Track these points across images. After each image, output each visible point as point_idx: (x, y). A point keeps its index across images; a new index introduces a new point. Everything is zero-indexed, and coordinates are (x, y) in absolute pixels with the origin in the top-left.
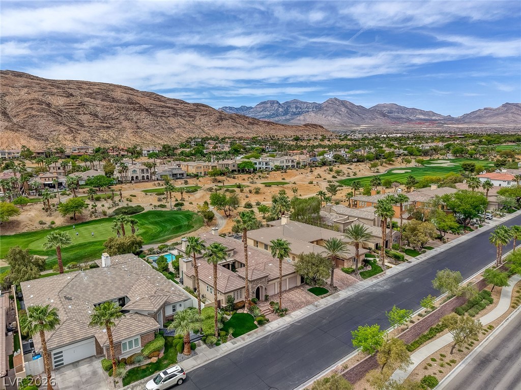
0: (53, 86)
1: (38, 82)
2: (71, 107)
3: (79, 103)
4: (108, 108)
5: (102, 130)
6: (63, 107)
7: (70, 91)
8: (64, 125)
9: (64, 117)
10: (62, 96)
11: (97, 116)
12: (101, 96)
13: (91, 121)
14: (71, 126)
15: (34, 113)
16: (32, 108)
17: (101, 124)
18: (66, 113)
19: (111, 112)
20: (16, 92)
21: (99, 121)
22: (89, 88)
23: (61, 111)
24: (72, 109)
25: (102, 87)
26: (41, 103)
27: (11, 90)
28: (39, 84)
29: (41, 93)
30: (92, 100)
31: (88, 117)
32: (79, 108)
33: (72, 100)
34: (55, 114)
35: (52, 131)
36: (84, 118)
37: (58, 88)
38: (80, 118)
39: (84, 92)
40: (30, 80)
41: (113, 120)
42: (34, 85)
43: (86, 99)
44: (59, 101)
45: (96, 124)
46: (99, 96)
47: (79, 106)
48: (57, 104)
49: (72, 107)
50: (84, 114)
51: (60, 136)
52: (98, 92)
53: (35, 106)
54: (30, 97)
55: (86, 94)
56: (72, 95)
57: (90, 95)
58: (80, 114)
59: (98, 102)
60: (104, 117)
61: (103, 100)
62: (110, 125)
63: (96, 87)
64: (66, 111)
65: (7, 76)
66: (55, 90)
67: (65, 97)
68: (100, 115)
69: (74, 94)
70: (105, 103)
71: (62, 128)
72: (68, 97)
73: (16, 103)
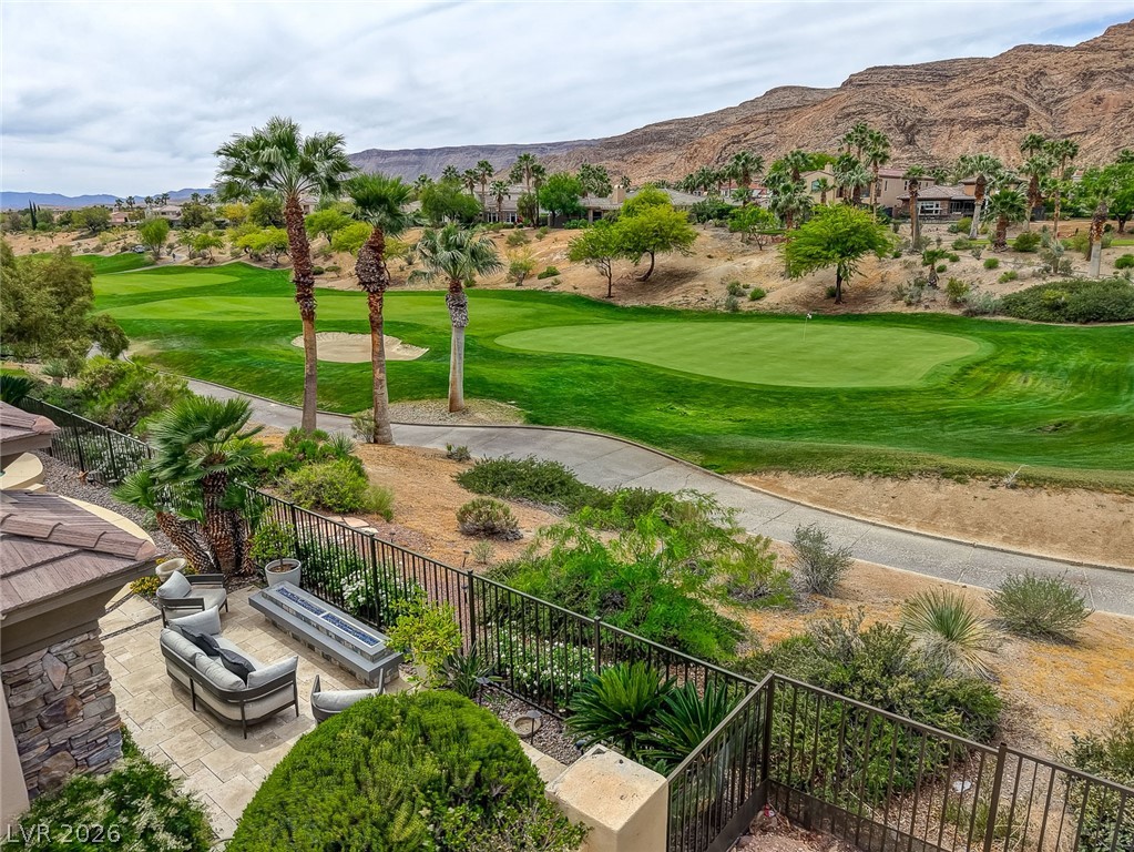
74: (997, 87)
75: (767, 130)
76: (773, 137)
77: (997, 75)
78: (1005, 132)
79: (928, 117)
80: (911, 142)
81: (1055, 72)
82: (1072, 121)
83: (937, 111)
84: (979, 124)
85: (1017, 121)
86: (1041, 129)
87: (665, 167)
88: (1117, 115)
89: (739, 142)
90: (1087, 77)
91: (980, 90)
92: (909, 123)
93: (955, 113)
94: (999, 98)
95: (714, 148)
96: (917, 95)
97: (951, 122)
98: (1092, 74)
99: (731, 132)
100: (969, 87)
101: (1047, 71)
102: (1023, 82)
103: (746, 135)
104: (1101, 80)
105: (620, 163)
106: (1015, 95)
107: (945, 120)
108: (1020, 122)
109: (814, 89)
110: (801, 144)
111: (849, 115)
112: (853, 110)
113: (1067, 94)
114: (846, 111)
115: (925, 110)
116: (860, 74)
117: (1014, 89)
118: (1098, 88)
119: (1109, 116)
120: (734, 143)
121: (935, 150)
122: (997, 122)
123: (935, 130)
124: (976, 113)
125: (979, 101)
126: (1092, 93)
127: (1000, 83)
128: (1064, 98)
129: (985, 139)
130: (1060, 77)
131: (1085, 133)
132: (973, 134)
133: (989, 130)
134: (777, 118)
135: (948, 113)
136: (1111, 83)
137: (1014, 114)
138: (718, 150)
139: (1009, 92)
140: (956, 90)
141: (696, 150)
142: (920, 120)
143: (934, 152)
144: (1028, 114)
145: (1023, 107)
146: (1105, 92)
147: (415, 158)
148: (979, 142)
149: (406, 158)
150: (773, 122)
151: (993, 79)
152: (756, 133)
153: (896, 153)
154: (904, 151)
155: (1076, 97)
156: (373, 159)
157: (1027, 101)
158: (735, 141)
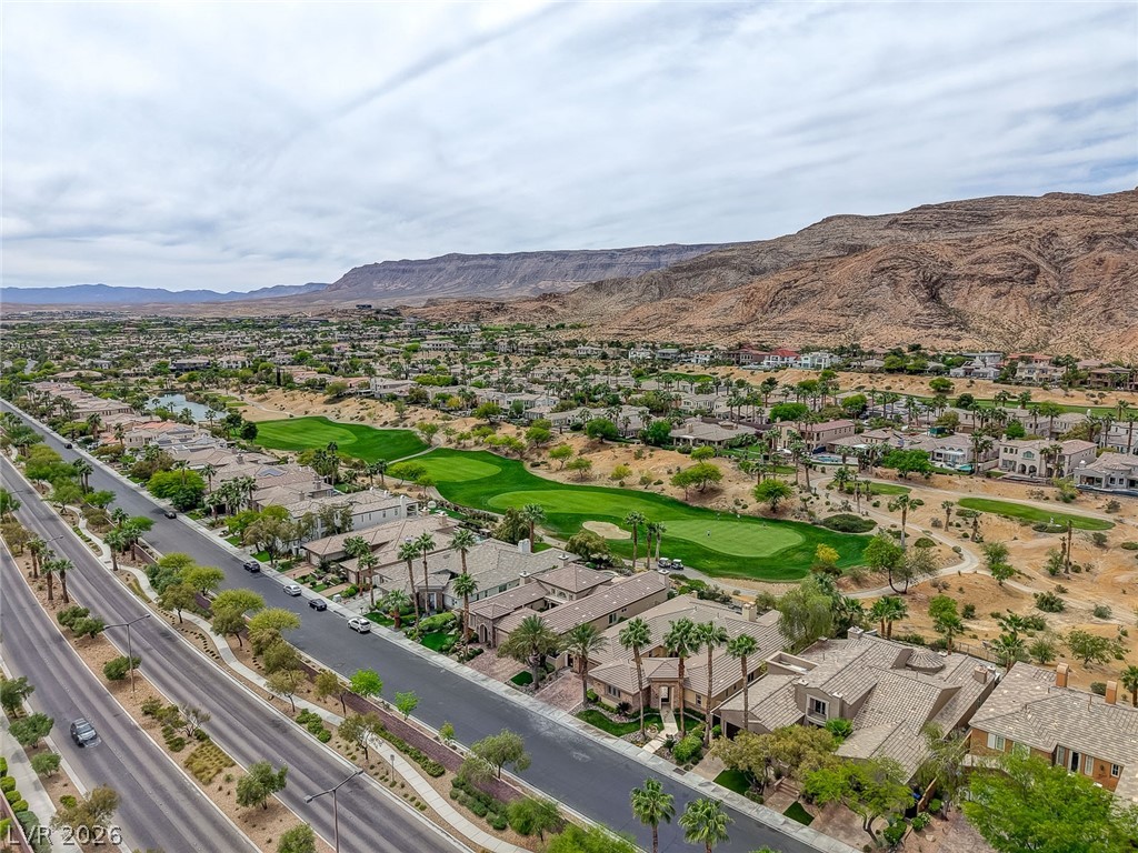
74: (1014, 246)
75: (814, 277)
76: (820, 284)
77: (1015, 235)
78: (1018, 288)
79: (954, 272)
80: (936, 295)
81: (1065, 233)
82: (1076, 279)
83: (961, 266)
84: (996, 281)
85: (1028, 279)
86: (1048, 286)
87: (726, 309)
88: (1115, 275)
89: (790, 288)
90: (1092, 240)
91: (999, 248)
92: (935, 278)
93: (975, 269)
94: (1015, 256)
95: (768, 293)
96: (940, 245)
97: (971, 277)
98: (1096, 237)
99: (783, 277)
100: (990, 244)
101: (1059, 233)
102: (1037, 243)
103: (796, 281)
104: (1103, 243)
105: (687, 300)
106: (1029, 254)
107: (967, 275)
108: (1031, 280)
110: (841, 294)
111: (883, 270)
112: (887, 264)
113: (1074, 254)
114: (881, 265)
115: (950, 265)
117: (1029, 248)
118: (1102, 251)
119: (1107, 277)
120: (785, 288)
121: (955, 303)
122: (1010, 279)
123: (958, 283)
124: (993, 270)
125: (997, 259)
126: (1095, 255)
127: (1017, 242)
128: (1071, 258)
129: (999, 295)
130: (1069, 238)
131: (1087, 291)
132: (989, 290)
133: (1003, 287)
134: (824, 266)
135: (970, 268)
136: (1112, 247)
137: (1026, 272)
138: (771, 295)
139: (1024, 252)
140: (980, 247)
141: (752, 295)
142: (945, 275)
143: (954, 305)
144: (1038, 272)
145: (1034, 266)
146: (1106, 254)
147: (493, 262)
148: (994, 297)
149: (484, 262)
150: (820, 270)
151: (1011, 238)
152: (805, 280)
153: (919, 308)
154: (925, 308)
155: (1081, 258)
156: (454, 263)
157: (1038, 261)
158: (787, 287)
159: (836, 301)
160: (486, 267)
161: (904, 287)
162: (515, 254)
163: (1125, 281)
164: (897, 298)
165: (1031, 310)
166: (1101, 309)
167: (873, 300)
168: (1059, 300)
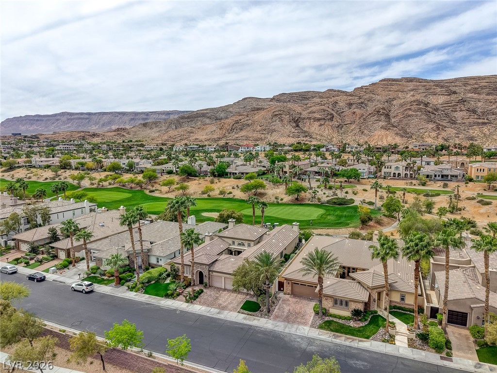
0: (437, 86)
1: (425, 84)
2: (448, 105)
3: (459, 100)
4: (491, 102)
5: (475, 127)
6: (441, 106)
7: (454, 89)
8: (434, 122)
9: (438, 115)
10: (443, 95)
11: (474, 112)
12: (487, 90)
13: (467, 117)
14: (441, 123)
15: (410, 113)
16: (410, 109)
17: (475, 120)
18: (442, 111)
19: (494, 107)
20: (404, 95)
21: (476, 117)
22: (475, 84)
23: (437, 110)
24: (449, 106)
25: (492, 80)
26: (419, 103)
27: (400, 95)
28: (425, 86)
29: (425, 94)
30: (476, 95)
31: (464, 113)
32: (457, 105)
33: (453, 97)
34: (429, 112)
35: (420, 129)
36: (459, 115)
37: (442, 87)
38: (455, 115)
39: (469, 88)
40: (418, 84)
41: (493, 115)
42: (420, 87)
43: (470, 95)
44: (438, 100)
45: (471, 120)
46: (484, 91)
47: (458, 103)
48: (436, 103)
49: (450, 104)
50: (461, 111)
51: (426, 134)
52: (485, 86)
53: (413, 108)
54: (413, 99)
55: (469, 90)
56: (455, 93)
57: (475, 91)
58: (456, 111)
59: (481, 97)
60: (483, 113)
61: (488, 94)
62: (486, 121)
63: (485, 81)
64: (443, 109)
65: (400, 83)
66: (439, 90)
67: (447, 95)
68: (479, 111)
69: (458, 91)
70: (490, 97)
71: (431, 126)
72: (449, 95)
73: (400, 105)
74: (323, 106)
75: (248, 118)
76: (250, 121)
77: (323, 102)
78: (327, 123)
79: (302, 116)
80: (297, 126)
81: (340, 102)
82: (347, 119)
83: (305, 114)
84: (319, 120)
86: (338, 122)
88: (360, 118)
89: (238, 123)
90: (350, 105)
91: (318, 108)
92: (296, 119)
93: (311, 115)
94: (324, 111)
95: (229, 125)
96: (297, 108)
97: (310, 118)
98: (351, 104)
101: (338, 102)
102: (331, 105)
104: (354, 106)
105: (192, 128)
106: (329, 110)
107: (308, 118)
108: (331, 119)
109: (260, 99)
110: (261, 125)
111: (276, 115)
112: (277, 113)
113: (344, 110)
114: (275, 113)
115: (301, 114)
116: (277, 96)
117: (329, 107)
118: (354, 109)
119: (357, 118)
121: (305, 128)
122: (324, 119)
123: (305, 121)
124: (317, 116)
125: (318, 111)
126: (352, 110)
127: (324, 105)
128: (344, 112)
129: (321, 125)
130: (342, 104)
131: (351, 124)
132: (317, 124)
133: (322, 122)
134: (251, 114)
135: (308, 115)
136: (357, 108)
137: (329, 117)
138: (231, 126)
139: (327, 109)
140: (310, 107)
141: (223, 126)
142: (300, 117)
143: (305, 129)
144: (333, 117)
145: (331, 114)
146: (355, 110)
147: (87, 116)
148: (319, 126)
149: (82, 116)
150: (250, 116)
151: (322, 104)
152: (244, 120)
153: (293, 130)
154: (296, 130)
155: (348, 112)
156: (66, 116)
157: (333, 112)
158: (237, 122)
159: (259, 128)
160: (83, 118)
161: (285, 122)
162: (99, 113)
163: (364, 120)
164: (284, 126)
165: (333, 131)
166: (358, 130)
167: (274, 127)
168: (342, 127)
